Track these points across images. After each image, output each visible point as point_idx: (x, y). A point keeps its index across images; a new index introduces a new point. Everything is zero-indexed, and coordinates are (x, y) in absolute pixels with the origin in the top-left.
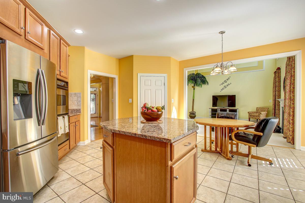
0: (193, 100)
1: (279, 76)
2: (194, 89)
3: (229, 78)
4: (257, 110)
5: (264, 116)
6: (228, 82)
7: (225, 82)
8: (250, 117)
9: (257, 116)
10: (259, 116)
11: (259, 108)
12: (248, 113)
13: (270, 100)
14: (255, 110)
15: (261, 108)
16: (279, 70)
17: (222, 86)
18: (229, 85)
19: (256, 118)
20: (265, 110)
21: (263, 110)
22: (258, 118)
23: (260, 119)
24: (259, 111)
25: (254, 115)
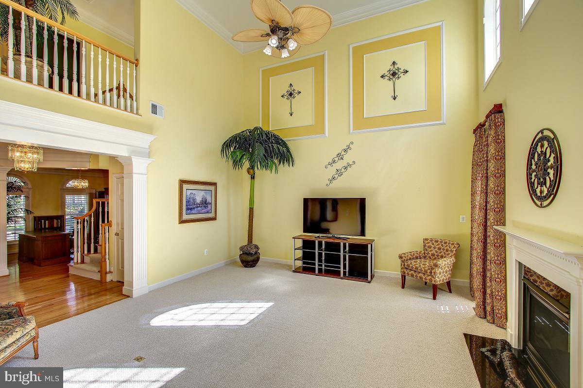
0: (251, 210)
1: (498, 139)
2: (253, 178)
3: (349, 147)
4: (425, 246)
5: (446, 272)
6: (348, 158)
7: (340, 157)
8: (404, 273)
9: (426, 271)
10: (432, 274)
11: (432, 240)
12: (401, 257)
13: (461, 217)
14: (419, 248)
15: (437, 241)
16: (497, 115)
17: (332, 171)
18: (349, 168)
19: (421, 278)
20: (447, 250)
21: (444, 249)
22: (428, 278)
23: (433, 282)
24: (431, 251)
25: (417, 268)
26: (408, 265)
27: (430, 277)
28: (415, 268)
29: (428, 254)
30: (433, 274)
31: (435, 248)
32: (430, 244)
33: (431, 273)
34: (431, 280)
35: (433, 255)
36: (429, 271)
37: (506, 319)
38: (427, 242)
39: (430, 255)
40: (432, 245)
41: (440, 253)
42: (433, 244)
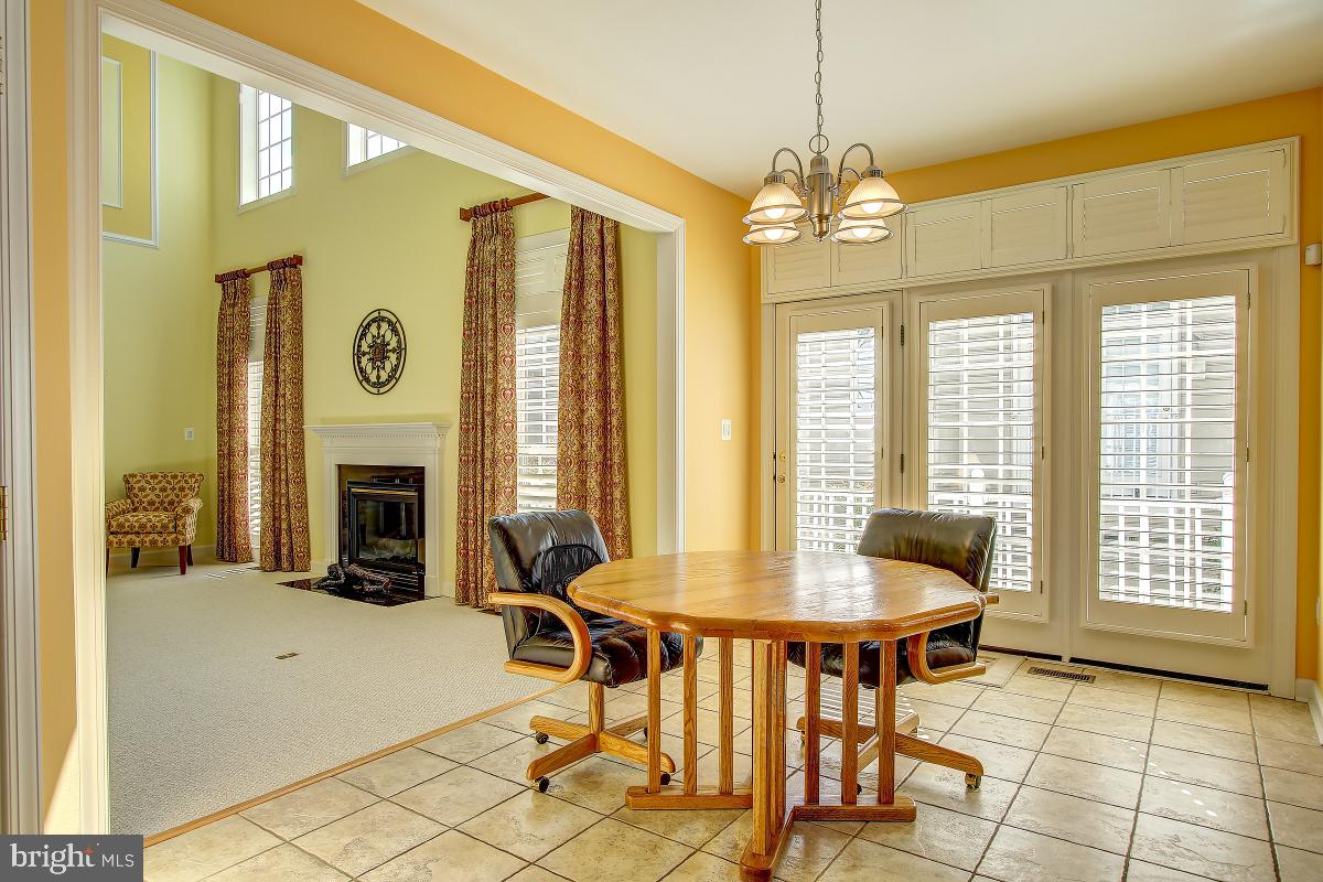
4: (130, 489)
9: (165, 527)
10: (178, 528)
11: (143, 476)
20: (182, 489)
21: (173, 489)
22: (169, 539)
23: (182, 544)
24: (146, 496)
25: (143, 526)
26: (121, 526)
27: (174, 536)
28: (140, 527)
29: (141, 502)
30: (180, 528)
31: (153, 489)
32: (143, 483)
33: (175, 527)
34: (176, 541)
35: (151, 503)
36: (171, 525)
37: (309, 556)
38: (135, 480)
39: (145, 505)
40: (145, 485)
41: (167, 496)
42: (148, 482)
